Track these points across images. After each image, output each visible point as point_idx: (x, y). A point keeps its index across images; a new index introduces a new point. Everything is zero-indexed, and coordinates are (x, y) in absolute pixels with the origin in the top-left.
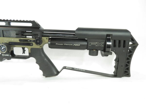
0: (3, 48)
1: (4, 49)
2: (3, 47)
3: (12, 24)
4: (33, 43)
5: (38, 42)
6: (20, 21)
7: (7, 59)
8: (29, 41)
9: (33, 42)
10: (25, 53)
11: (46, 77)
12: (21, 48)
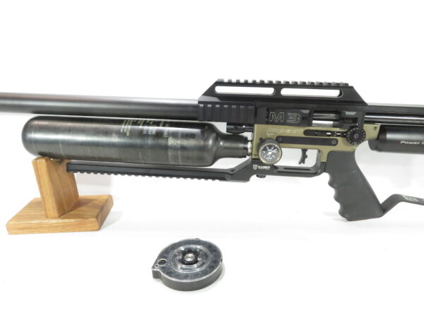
0: (270, 153)
1: (273, 154)
2: (270, 148)
3: (285, 92)
4: (340, 139)
5: (356, 136)
6: (304, 85)
7: (257, 176)
8: (330, 134)
9: (339, 136)
10: (304, 163)
11: (350, 219)
12: (300, 150)
